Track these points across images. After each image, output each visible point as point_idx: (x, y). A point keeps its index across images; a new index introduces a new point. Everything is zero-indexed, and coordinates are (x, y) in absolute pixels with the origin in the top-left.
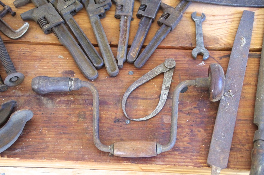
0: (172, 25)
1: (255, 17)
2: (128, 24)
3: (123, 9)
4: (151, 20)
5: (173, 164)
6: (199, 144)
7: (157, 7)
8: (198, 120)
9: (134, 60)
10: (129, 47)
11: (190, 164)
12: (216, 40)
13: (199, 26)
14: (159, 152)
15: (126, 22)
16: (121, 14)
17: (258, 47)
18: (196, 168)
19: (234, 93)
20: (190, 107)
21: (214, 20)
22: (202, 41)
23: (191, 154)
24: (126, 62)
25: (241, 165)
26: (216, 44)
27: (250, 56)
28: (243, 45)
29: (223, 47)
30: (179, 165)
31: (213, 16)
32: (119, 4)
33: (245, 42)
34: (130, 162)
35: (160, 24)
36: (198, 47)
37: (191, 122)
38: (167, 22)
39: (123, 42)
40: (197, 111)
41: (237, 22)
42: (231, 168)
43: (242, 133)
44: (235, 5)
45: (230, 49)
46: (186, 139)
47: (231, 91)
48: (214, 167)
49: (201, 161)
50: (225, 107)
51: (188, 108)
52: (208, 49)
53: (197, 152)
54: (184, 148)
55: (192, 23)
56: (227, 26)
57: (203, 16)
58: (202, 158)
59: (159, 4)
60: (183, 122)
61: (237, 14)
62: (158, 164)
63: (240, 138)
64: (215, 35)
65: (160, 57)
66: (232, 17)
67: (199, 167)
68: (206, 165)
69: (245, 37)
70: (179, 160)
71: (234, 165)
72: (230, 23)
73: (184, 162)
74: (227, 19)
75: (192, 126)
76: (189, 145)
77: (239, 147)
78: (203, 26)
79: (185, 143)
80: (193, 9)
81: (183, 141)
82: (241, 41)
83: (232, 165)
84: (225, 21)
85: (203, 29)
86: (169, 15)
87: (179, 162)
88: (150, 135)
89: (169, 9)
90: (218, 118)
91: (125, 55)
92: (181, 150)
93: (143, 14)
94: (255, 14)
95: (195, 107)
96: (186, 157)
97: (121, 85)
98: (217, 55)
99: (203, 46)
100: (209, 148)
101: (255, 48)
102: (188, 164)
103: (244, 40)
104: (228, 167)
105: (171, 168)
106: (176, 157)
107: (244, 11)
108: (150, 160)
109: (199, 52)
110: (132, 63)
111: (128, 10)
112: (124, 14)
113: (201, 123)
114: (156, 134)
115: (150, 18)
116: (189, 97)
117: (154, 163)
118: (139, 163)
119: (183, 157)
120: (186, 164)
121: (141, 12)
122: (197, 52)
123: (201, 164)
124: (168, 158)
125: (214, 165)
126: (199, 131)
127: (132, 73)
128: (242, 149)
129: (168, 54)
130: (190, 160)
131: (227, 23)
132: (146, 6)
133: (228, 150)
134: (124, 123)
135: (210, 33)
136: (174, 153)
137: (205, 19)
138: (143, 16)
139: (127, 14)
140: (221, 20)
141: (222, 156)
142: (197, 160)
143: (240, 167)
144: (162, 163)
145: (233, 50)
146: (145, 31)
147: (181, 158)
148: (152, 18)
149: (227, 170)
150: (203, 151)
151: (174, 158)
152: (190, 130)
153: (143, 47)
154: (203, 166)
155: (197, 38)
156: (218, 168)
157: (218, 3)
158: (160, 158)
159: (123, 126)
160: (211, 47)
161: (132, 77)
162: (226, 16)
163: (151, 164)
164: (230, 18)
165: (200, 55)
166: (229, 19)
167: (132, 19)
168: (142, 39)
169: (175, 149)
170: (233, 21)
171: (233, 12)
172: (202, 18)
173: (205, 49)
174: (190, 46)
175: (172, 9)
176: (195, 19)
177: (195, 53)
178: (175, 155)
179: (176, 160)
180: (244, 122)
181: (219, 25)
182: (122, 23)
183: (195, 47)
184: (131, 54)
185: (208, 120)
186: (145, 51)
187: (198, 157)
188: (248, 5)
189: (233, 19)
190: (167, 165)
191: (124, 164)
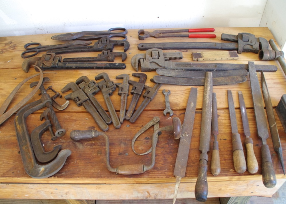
0: (151, 97)
1: (198, 91)
2: (126, 98)
3: (123, 90)
4: (139, 95)
5: (154, 177)
6: (169, 164)
7: (142, 88)
8: (168, 151)
9: (129, 118)
10: (126, 111)
11: (164, 176)
12: (177, 105)
13: (167, 97)
14: (145, 170)
15: (124, 97)
16: (121, 92)
17: (200, 107)
18: (167, 178)
19: (188, 134)
20: (163, 144)
21: (175, 94)
22: (169, 105)
23: (164, 170)
24: (125, 120)
25: (193, 175)
26: (177, 107)
27: (196, 112)
28: (192, 106)
29: (181, 108)
30: (157, 177)
31: (175, 91)
32: (120, 87)
33: (193, 105)
34: (128, 178)
35: (144, 97)
36: (167, 109)
37: (164, 152)
38: (148, 96)
39: (123, 108)
40: (167, 146)
41: (188, 94)
42: (188, 177)
43: (193, 157)
44: (187, 85)
45: (185, 109)
46: (161, 162)
47: (186, 133)
48: (178, 177)
49: (170, 174)
50: (183, 142)
51: (162, 144)
52: (173, 110)
53: (168, 169)
54: (160, 167)
55: (163, 96)
56: (183, 97)
57: (169, 92)
58: (171, 172)
59: (143, 86)
60: (159, 153)
61: (188, 89)
62: (145, 178)
63: (193, 159)
64: (176, 102)
65: (145, 116)
66: (186, 91)
67: (169, 178)
68: (173, 176)
69: (193, 102)
70: (157, 175)
71: (189, 175)
72: (184, 95)
73: (160, 175)
75: (165, 154)
76: (163, 165)
77: (192, 164)
78: (169, 97)
79: (161, 165)
80: (163, 88)
81: (160, 164)
82: (191, 104)
83: (188, 175)
84: (181, 94)
85: (170, 99)
86: (149, 92)
87: (157, 176)
88: (140, 161)
89: (149, 88)
90: (179, 148)
91: (124, 116)
92: (158, 169)
93: (134, 92)
94: (198, 89)
95: (166, 144)
96: (162, 172)
97: (122, 133)
98: (178, 113)
99: (170, 108)
100: (174, 166)
101: (199, 108)
102: (163, 176)
103: (192, 104)
104: (186, 176)
105: (153, 179)
106: (156, 173)
107: (192, 88)
108: (140, 176)
109: (167, 111)
110: (128, 120)
111: (126, 90)
112: (123, 92)
113: (170, 152)
114: (144, 160)
115: (138, 94)
116: (162, 138)
117: (143, 177)
118: (134, 178)
119: (160, 173)
120: (162, 176)
121: (133, 91)
122: (166, 112)
123: (170, 176)
124: (151, 174)
125: (177, 175)
126: (169, 157)
127: (129, 126)
128: (193, 165)
129: (150, 114)
130: (164, 174)
131: (183, 95)
132: (136, 87)
133: (185, 166)
134: (124, 155)
135: (173, 101)
136: (154, 170)
137: (170, 93)
138: (134, 93)
139: (125, 93)
140: (179, 93)
141: (182, 170)
142: (168, 174)
143: (192, 176)
144: (147, 177)
145: (186, 110)
146: (136, 101)
147: (158, 173)
148: (140, 94)
149: (185, 178)
150: (171, 168)
151: (154, 173)
152: (164, 157)
153: (135, 111)
154: (171, 177)
155: (166, 104)
156: (180, 177)
157: (177, 84)
158: (146, 174)
159: (124, 157)
160: (174, 108)
161: (128, 128)
162: (182, 91)
163: (141, 178)
165: (168, 113)
166: (183, 93)
167: (128, 95)
168: (134, 106)
169: (155, 168)
171: (186, 89)
172: (169, 93)
173: (171, 110)
174: (163, 109)
175: (151, 88)
176: (164, 94)
177: (165, 112)
178: (155, 172)
179: (156, 175)
180: (194, 150)
181: (179, 96)
182: (122, 97)
183: (165, 109)
184: (128, 115)
185: (174, 150)
186: (136, 113)
187: (169, 172)
188: (194, 85)
189: (186, 93)
190: (150, 178)
191: (125, 179)
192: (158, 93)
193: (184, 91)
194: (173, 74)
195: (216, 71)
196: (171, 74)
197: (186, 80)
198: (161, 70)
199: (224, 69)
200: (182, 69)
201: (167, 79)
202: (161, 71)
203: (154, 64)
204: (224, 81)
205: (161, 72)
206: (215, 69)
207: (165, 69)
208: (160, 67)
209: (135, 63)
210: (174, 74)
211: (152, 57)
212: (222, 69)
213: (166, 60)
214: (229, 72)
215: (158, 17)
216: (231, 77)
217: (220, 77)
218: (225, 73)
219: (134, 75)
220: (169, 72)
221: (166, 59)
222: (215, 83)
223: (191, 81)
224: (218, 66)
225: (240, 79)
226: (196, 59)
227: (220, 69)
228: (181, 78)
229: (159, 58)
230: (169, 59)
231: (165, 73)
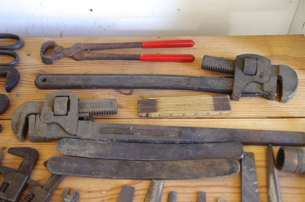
1: (136, 193)
7: (21, 185)
21: (89, 199)
31: (90, 192)
41: (115, 200)
57: (77, 193)
59: (25, 181)
61: (117, 188)
66: (111, 193)
74: (105, 196)
84: (102, 199)
86: (34, 196)
89: (35, 188)
94: (136, 189)
107: (124, 186)
132: (8, 184)
137: (79, 198)
140: (97, 198)
162: (104, 192)
164: (108, 195)
170: (111, 199)
171: (112, 187)
172: (74, 198)
175: (39, 188)
176: (65, 200)
189: (112, 197)
192: (54, 197)
193: (108, 193)
194: (89, 151)
195: (181, 143)
196: (87, 151)
197: (115, 167)
198: (67, 141)
199: (196, 140)
200: (112, 140)
201: (75, 165)
202: (67, 144)
203: (57, 126)
204: (192, 169)
205: (67, 148)
206: (179, 141)
207: (77, 138)
208: (67, 136)
209: (17, 125)
210: (92, 152)
211: (53, 111)
212: (193, 140)
213: (81, 119)
214: (207, 148)
215: (91, 10)
216: (209, 160)
217: (186, 159)
218: (198, 149)
219: (12, 151)
220: (83, 148)
221: (82, 115)
222: (173, 175)
223: (126, 167)
224: (185, 134)
225: (227, 167)
226: (144, 115)
227: (189, 140)
228: (106, 162)
229: (67, 115)
230: (88, 115)
231: (75, 148)
